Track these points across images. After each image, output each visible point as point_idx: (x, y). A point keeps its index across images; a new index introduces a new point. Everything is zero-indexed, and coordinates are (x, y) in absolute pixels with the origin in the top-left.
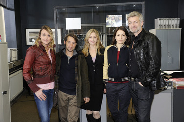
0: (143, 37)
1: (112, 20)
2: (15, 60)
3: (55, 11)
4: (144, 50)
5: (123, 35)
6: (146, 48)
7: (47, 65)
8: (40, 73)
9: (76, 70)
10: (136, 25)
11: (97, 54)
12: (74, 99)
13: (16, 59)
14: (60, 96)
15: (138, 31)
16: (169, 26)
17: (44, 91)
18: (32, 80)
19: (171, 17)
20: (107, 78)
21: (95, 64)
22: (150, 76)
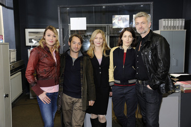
0: (151, 38)
1: (119, 20)
2: (14, 62)
3: (59, 11)
4: (152, 52)
5: (129, 36)
6: (154, 50)
7: (51, 67)
8: (44, 75)
9: (81, 72)
10: (144, 26)
11: (103, 55)
12: (79, 103)
13: (15, 60)
14: (64, 99)
15: (145, 32)
16: (174, 27)
17: (48, 94)
18: (35, 83)
19: (176, 18)
20: (113, 80)
21: (100, 66)
22: (159, 79)
